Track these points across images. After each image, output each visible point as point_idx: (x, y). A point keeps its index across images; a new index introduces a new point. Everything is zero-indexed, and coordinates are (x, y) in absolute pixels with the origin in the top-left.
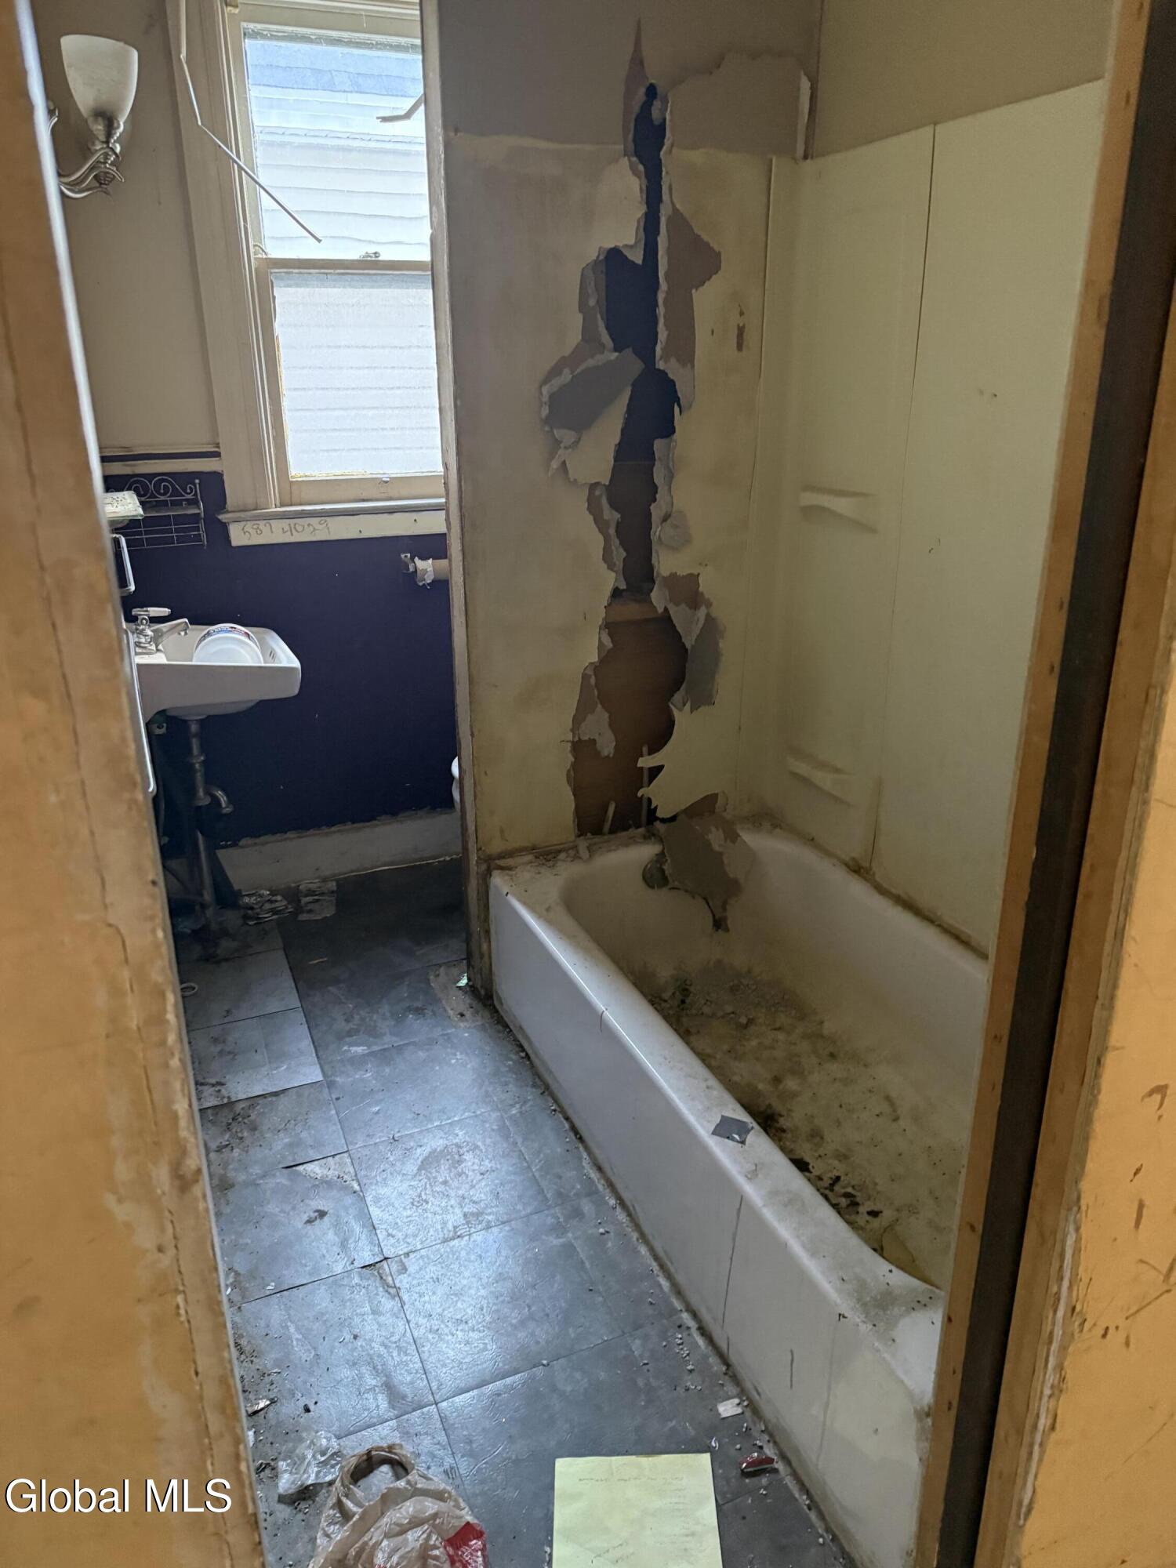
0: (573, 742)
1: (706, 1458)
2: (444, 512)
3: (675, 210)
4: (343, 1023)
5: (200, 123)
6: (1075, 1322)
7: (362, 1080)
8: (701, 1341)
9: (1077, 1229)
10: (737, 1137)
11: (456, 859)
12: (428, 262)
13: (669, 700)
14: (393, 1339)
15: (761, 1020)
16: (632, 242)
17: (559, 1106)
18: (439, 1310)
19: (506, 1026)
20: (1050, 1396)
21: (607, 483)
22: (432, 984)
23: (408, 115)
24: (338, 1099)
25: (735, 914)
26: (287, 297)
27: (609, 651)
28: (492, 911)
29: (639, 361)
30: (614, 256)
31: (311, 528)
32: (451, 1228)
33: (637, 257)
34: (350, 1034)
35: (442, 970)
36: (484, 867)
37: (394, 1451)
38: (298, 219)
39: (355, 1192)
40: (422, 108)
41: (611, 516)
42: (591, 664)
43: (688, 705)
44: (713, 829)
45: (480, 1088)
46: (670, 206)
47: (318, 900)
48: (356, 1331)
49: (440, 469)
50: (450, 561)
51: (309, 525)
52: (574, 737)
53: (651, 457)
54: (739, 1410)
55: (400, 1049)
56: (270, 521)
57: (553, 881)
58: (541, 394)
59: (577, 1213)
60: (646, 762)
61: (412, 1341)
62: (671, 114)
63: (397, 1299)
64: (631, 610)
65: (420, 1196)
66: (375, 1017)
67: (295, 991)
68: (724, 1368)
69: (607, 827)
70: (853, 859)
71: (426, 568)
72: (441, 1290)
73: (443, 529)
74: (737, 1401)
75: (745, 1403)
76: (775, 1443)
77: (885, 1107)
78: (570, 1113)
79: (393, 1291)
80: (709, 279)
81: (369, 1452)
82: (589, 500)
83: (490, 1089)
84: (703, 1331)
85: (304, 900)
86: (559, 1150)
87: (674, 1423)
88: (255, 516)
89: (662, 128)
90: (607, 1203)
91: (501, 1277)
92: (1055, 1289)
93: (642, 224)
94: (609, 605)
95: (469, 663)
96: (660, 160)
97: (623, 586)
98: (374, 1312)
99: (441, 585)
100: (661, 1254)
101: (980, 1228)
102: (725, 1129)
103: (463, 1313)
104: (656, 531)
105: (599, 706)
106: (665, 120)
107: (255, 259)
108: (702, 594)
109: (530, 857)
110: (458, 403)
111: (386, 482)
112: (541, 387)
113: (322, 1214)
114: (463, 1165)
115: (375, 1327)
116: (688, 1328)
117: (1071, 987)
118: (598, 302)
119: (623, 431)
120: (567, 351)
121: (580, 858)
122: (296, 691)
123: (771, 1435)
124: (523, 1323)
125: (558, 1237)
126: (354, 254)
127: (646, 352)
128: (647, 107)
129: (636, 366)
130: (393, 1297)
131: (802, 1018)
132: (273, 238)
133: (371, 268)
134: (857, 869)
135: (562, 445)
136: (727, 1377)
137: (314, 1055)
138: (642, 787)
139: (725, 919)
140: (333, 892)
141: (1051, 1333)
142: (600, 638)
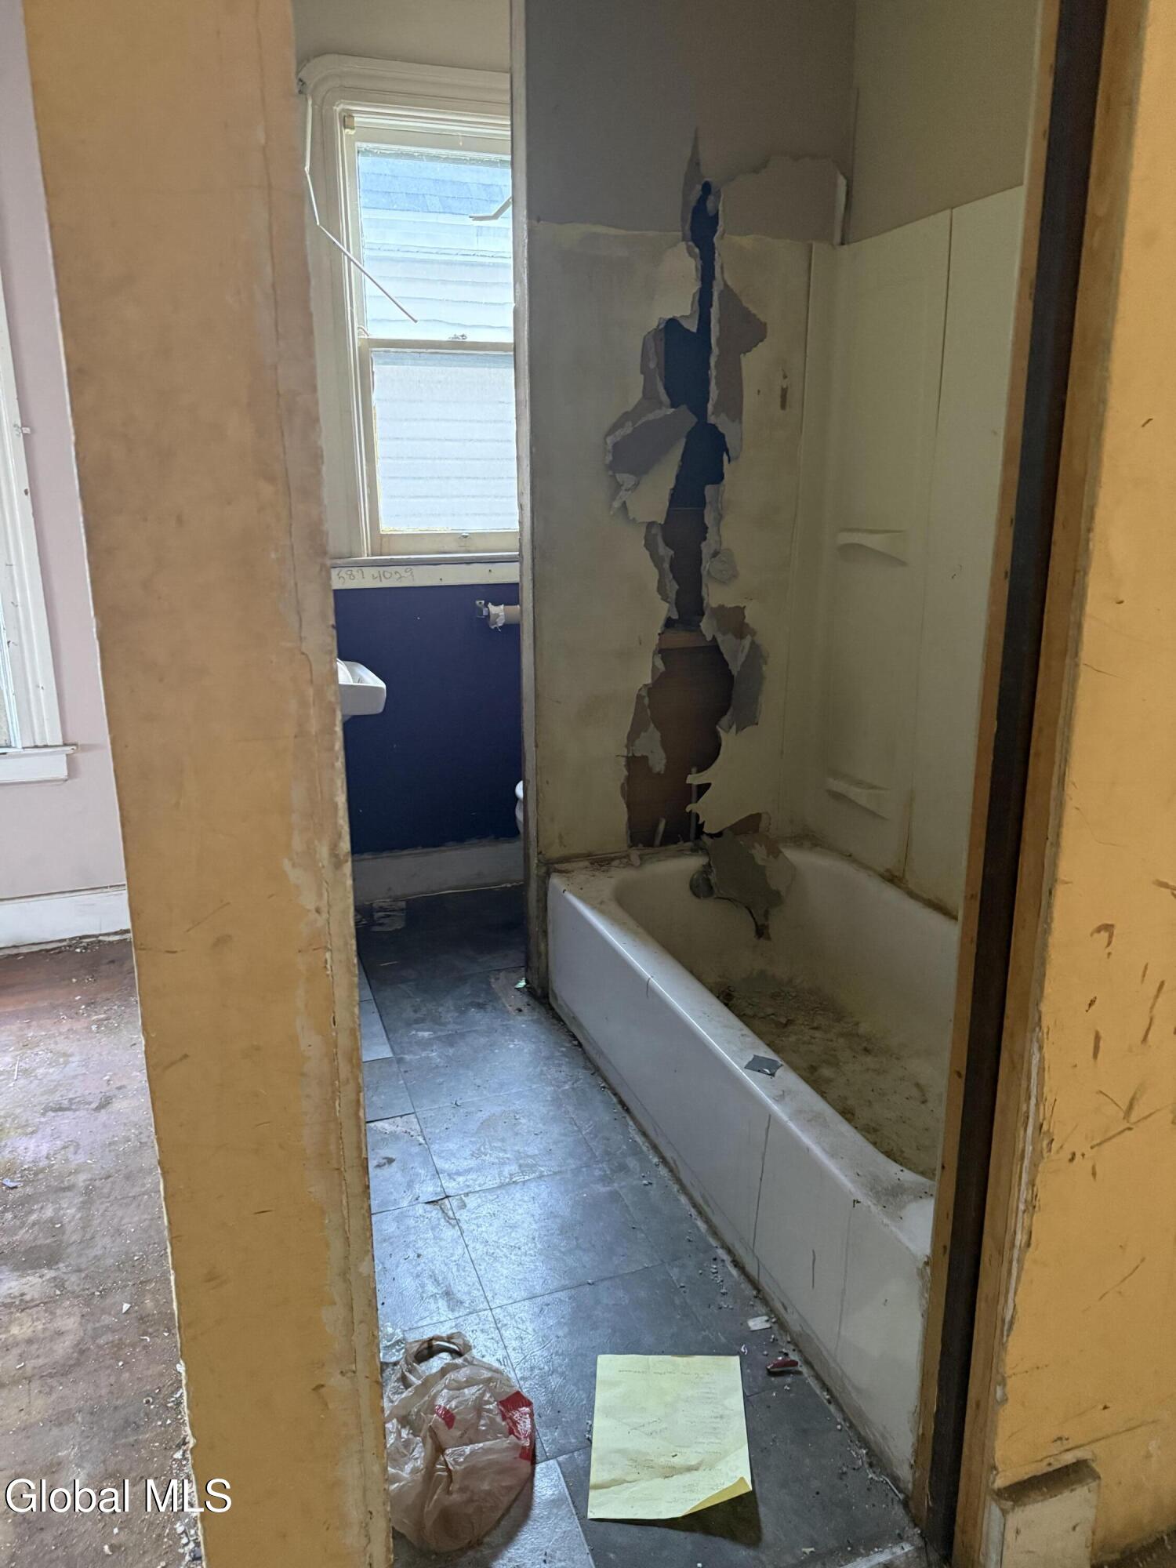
0: (627, 757)
1: (736, 1360)
2: (517, 564)
3: (726, 285)
4: (412, 1014)
5: (318, 223)
6: (1043, 1140)
7: (428, 1058)
8: (734, 1272)
9: (1041, 1048)
10: (768, 1071)
11: (516, 886)
12: (510, 344)
13: (716, 724)
14: (453, 1259)
15: (800, 1022)
16: (688, 313)
17: (609, 1085)
18: (495, 1239)
19: (560, 1019)
20: (1024, 1212)
21: (663, 523)
22: (493, 986)
23: (496, 216)
24: (406, 1072)
25: (775, 926)
26: (384, 374)
27: (662, 674)
28: (550, 913)
29: (693, 416)
30: (672, 324)
31: (398, 576)
32: (507, 1175)
33: (692, 326)
34: (417, 1021)
35: (502, 974)
36: (544, 870)
37: (452, 1341)
38: (399, 303)
39: (420, 1144)
40: (511, 207)
41: (665, 552)
42: (645, 685)
43: (734, 727)
44: (756, 845)
45: (535, 1068)
46: (722, 283)
47: (389, 916)
48: (420, 1252)
49: (516, 527)
50: (521, 606)
51: (396, 572)
52: (628, 752)
53: (702, 503)
54: (768, 1325)
55: (462, 1035)
56: (363, 568)
57: (607, 883)
58: (606, 443)
59: (622, 1168)
60: (694, 779)
61: (469, 1261)
62: (723, 207)
63: (457, 1228)
64: (681, 639)
65: (479, 1150)
66: (440, 1009)
67: (368, 986)
68: (755, 1293)
69: (658, 841)
70: (888, 870)
71: (498, 612)
72: (497, 1223)
73: (516, 579)
74: (766, 1318)
75: (774, 1320)
76: (800, 1351)
77: (915, 1092)
78: (619, 1090)
79: (453, 1222)
80: (755, 346)
81: (431, 1340)
82: (646, 538)
83: (545, 1068)
84: (736, 1263)
85: (377, 915)
86: (607, 1118)
87: (707, 1332)
88: (349, 563)
89: (715, 219)
90: (650, 1161)
91: (553, 1215)
92: (1024, 1108)
93: (697, 298)
94: (663, 633)
95: (535, 679)
96: (713, 244)
97: (675, 616)
98: (435, 1238)
99: (512, 630)
100: (700, 1200)
101: (963, 1073)
102: (756, 1065)
103: (516, 1241)
104: (706, 565)
105: (652, 725)
106: (717, 213)
107: (360, 339)
108: (747, 624)
109: (587, 863)
110: (534, 450)
111: (466, 537)
112: (605, 439)
113: (390, 1161)
114: (519, 1127)
115: (436, 1249)
116: (723, 1261)
117: (1028, 835)
118: (658, 364)
119: (678, 477)
120: (629, 408)
121: (632, 865)
122: (381, 710)
123: (796, 1345)
124: (570, 1252)
125: (604, 1186)
126: (443, 335)
127: (700, 411)
128: (702, 200)
129: (690, 420)
130: (454, 1226)
131: (839, 1020)
132: (374, 320)
133: (459, 348)
134: (892, 879)
135: (623, 488)
136: (757, 1300)
137: (385, 1037)
138: (690, 803)
139: (767, 927)
140: (402, 910)
141: (1023, 1151)
142: (653, 663)
